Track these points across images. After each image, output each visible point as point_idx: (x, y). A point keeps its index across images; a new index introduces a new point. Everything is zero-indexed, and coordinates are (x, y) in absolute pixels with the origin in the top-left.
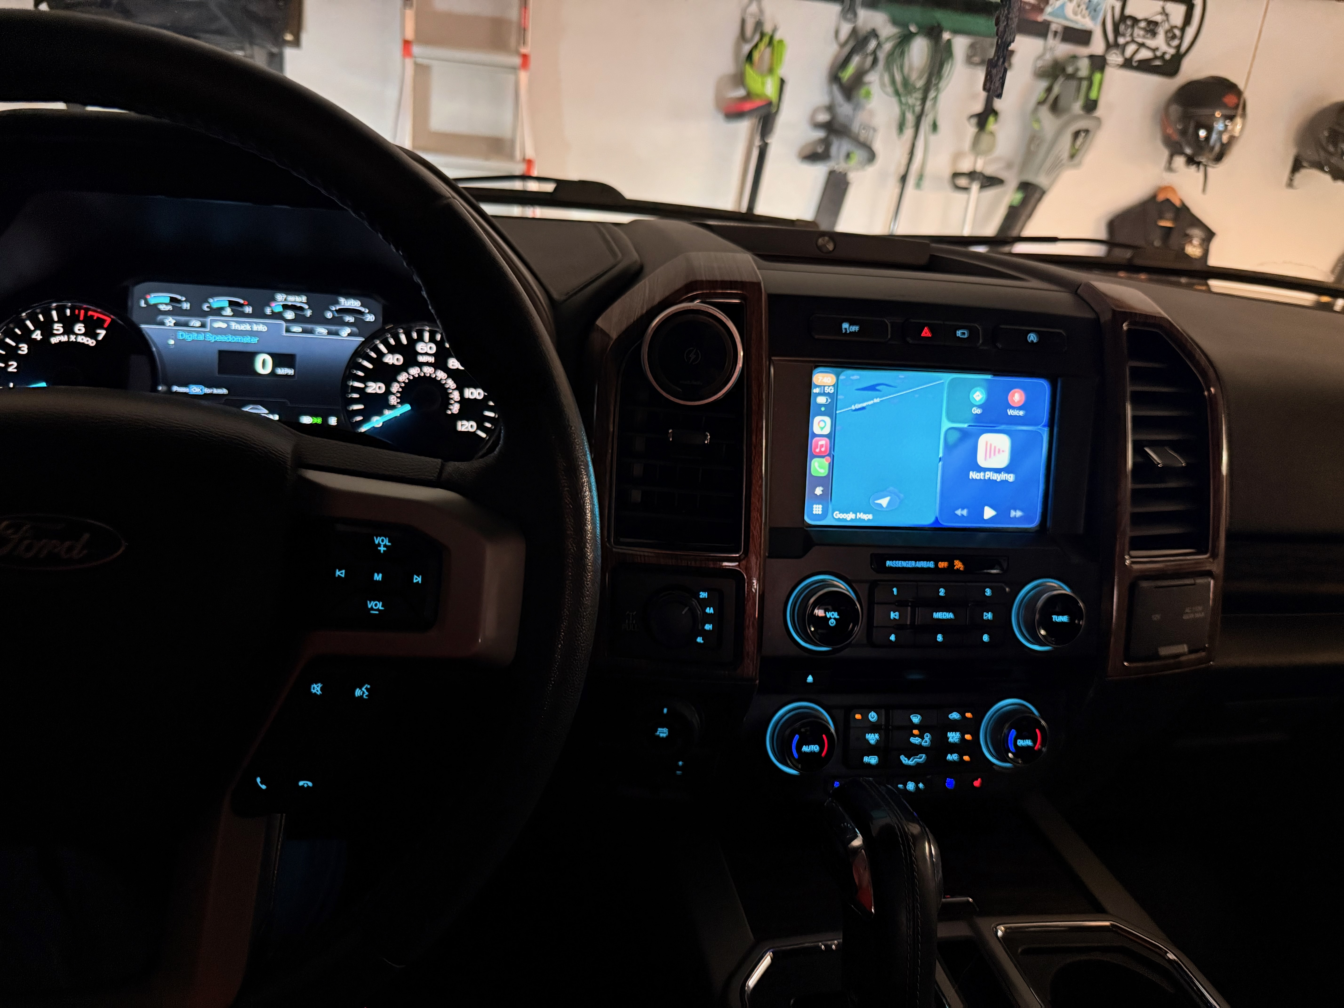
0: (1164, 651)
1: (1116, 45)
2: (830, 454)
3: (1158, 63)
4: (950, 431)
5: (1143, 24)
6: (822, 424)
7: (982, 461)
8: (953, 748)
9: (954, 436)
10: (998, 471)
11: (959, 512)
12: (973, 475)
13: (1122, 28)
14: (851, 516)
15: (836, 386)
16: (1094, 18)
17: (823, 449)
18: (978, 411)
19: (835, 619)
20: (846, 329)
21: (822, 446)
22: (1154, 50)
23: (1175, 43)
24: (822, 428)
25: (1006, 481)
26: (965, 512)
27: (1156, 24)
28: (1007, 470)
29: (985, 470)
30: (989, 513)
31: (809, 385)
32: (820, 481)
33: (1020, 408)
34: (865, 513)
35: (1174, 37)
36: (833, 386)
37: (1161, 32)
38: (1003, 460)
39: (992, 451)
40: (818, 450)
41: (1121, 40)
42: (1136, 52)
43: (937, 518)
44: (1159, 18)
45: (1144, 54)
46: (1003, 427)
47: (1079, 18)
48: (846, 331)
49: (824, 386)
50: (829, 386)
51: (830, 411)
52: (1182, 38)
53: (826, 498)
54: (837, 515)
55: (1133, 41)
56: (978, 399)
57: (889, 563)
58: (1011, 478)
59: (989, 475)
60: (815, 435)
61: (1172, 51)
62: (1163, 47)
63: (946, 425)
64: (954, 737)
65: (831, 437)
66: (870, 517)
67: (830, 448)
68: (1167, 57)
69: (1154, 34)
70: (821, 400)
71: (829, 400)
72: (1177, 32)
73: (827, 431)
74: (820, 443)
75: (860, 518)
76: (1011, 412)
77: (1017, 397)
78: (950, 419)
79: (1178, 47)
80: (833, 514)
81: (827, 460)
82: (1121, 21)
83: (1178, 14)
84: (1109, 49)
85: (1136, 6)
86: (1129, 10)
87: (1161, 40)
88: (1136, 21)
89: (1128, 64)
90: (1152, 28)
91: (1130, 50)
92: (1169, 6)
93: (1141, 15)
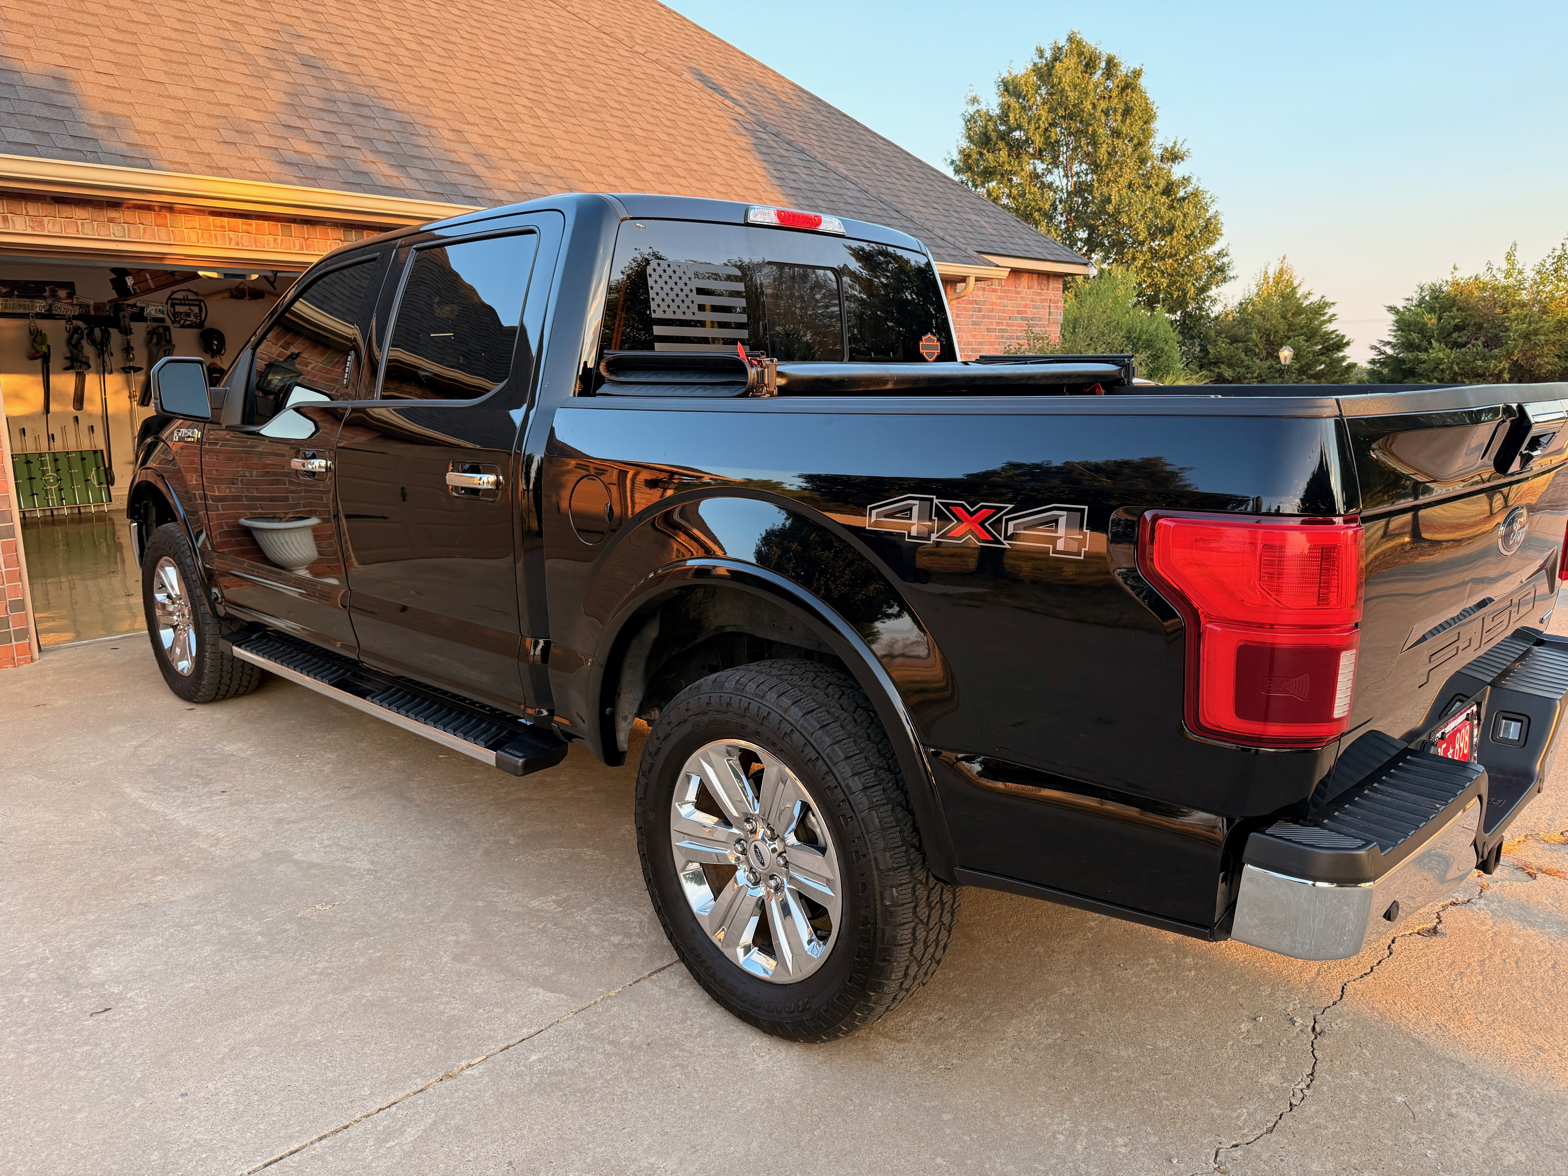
1: (176, 321)
5: (184, 314)
13: (176, 316)
16: (163, 314)
22: (192, 321)
23: (199, 318)
27: (189, 313)
37: (192, 315)
41: (178, 319)
42: (185, 322)
44: (189, 311)
45: (188, 323)
47: (157, 314)
52: (201, 316)
55: (182, 319)
61: (198, 321)
62: (195, 320)
68: (197, 323)
69: (190, 317)
72: (199, 315)
79: (201, 319)
82: (175, 314)
83: (196, 310)
84: (173, 323)
85: (179, 309)
86: (177, 310)
87: (192, 318)
88: (181, 313)
89: (182, 326)
90: (188, 315)
91: (182, 322)
92: (192, 308)
93: (182, 311)
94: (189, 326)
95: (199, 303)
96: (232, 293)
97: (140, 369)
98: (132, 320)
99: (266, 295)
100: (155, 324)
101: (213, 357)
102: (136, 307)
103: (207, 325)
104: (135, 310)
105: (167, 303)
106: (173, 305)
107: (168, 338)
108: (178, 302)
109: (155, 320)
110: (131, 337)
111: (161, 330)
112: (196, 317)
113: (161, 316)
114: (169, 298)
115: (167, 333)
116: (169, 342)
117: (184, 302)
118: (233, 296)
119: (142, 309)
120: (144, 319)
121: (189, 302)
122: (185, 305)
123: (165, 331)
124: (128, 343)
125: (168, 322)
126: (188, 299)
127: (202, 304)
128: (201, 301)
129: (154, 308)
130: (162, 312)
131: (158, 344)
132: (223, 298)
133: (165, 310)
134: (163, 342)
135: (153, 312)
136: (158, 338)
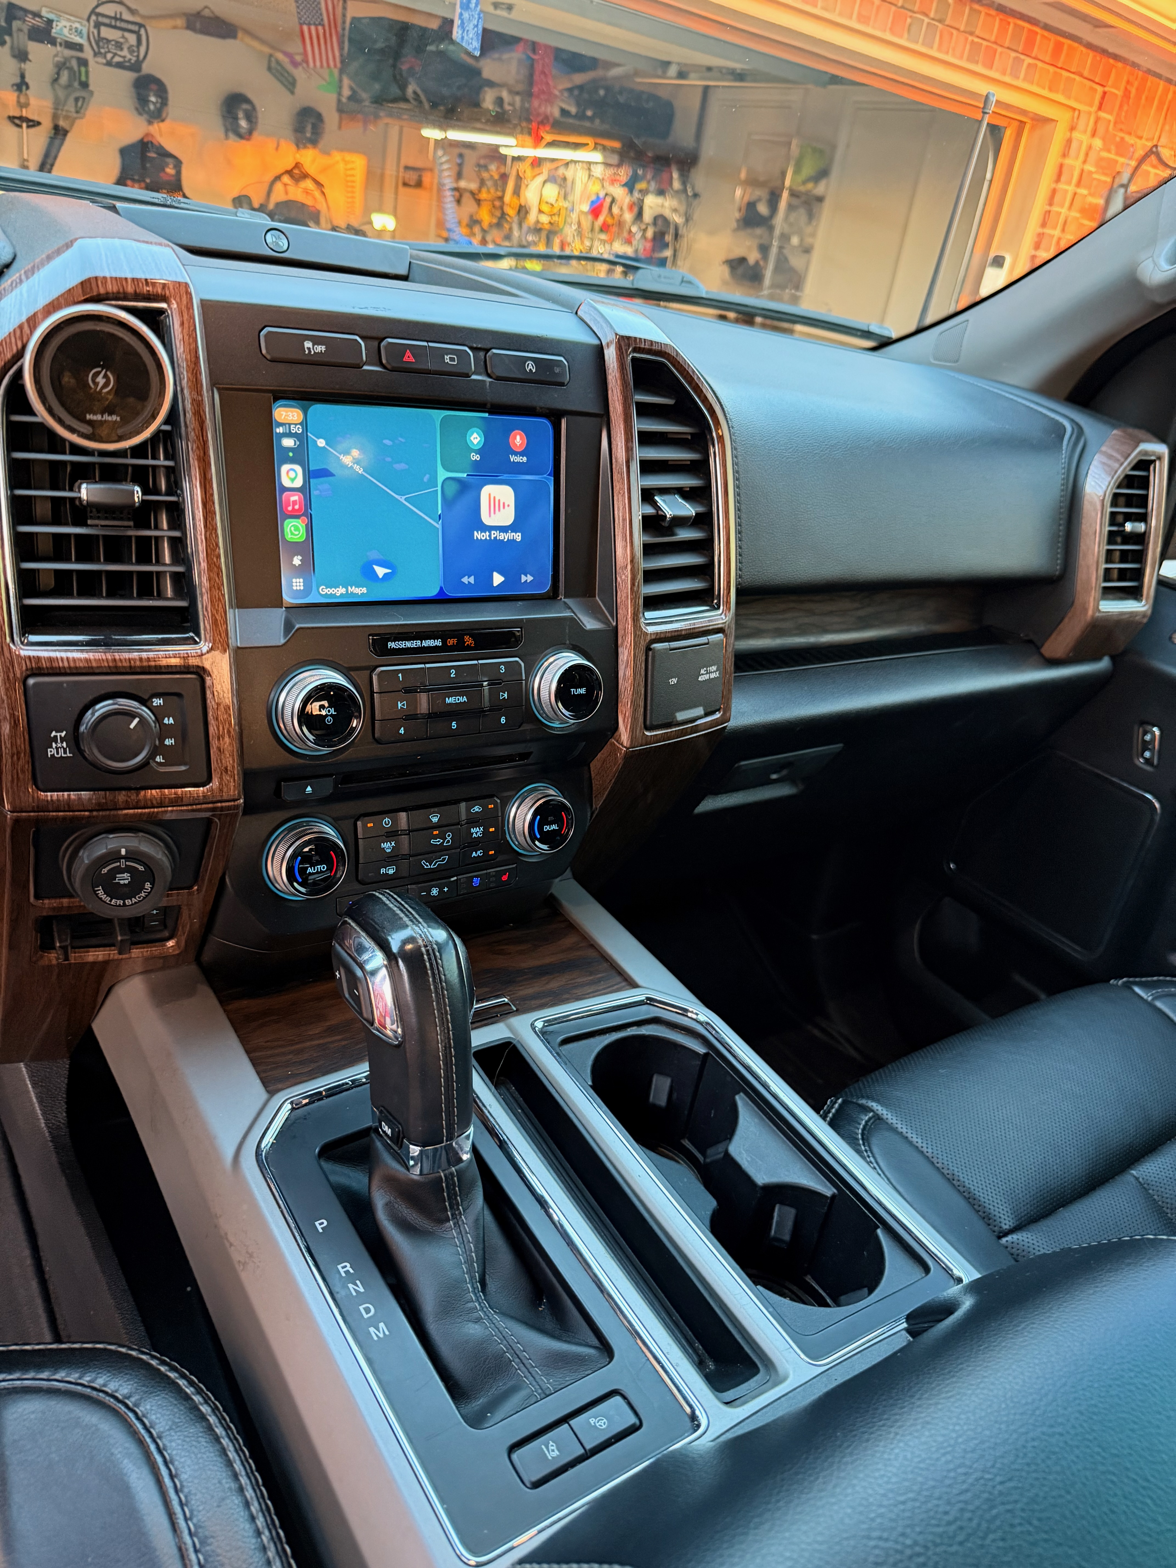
0: (681, 716)
1: (100, 53)
2: (305, 513)
3: (127, 64)
4: (448, 482)
5: (113, 43)
6: (292, 474)
7: (487, 519)
8: (476, 844)
9: (452, 489)
10: (503, 529)
11: (465, 580)
12: (478, 535)
13: (101, 44)
14: (341, 591)
15: (304, 424)
16: (81, 37)
17: (297, 507)
18: (476, 457)
19: (332, 715)
20: (309, 349)
21: (295, 503)
22: (124, 57)
23: (135, 54)
24: (293, 480)
25: (514, 541)
26: (472, 580)
27: (122, 44)
28: (512, 528)
29: (491, 528)
30: (498, 579)
31: (269, 422)
32: (296, 548)
33: (522, 454)
34: (357, 586)
35: (134, 51)
36: (301, 424)
37: (125, 47)
38: (507, 517)
39: (496, 505)
40: (290, 508)
41: (102, 51)
42: (113, 58)
43: (441, 588)
44: (122, 40)
45: (117, 59)
46: (505, 477)
47: (72, 36)
48: (310, 351)
49: (290, 425)
50: (296, 424)
51: (300, 456)
52: (138, 51)
53: (308, 568)
54: (324, 590)
55: (109, 52)
56: (475, 442)
57: (391, 645)
58: (518, 537)
59: (495, 534)
60: (285, 489)
61: (134, 59)
62: (129, 56)
63: (442, 474)
64: (477, 832)
65: (305, 490)
66: (364, 590)
67: (306, 505)
68: (133, 61)
69: (122, 49)
70: (288, 442)
71: (298, 443)
72: (135, 49)
73: (299, 483)
74: (293, 499)
75: (352, 593)
76: (513, 458)
77: (518, 440)
78: (446, 468)
79: (138, 56)
80: (318, 589)
81: (303, 522)
82: (100, 40)
83: (132, 39)
84: (96, 54)
85: (106, 32)
86: (103, 35)
87: (125, 52)
88: (108, 41)
89: (109, 64)
90: (119, 46)
91: (109, 56)
92: (127, 34)
93: (110, 37)
94: (119, 65)
95: (138, 28)
96: (188, 21)
97: (36, 124)
98: (31, 38)
99: (240, 34)
100: (68, 53)
101: (150, 123)
102: (40, 17)
103: (146, 68)
104: (37, 22)
105: (88, 20)
106: (98, 25)
107: (83, 78)
108: (106, 21)
109: (70, 45)
110: (27, 67)
111: (74, 63)
112: (131, 51)
113: (77, 39)
114: (93, 12)
115: (83, 69)
116: (85, 85)
117: (115, 23)
118: (190, 27)
119: (50, 22)
120: (53, 42)
121: (124, 25)
122: (115, 27)
123: (79, 65)
124: (23, 76)
125: (88, 54)
126: (122, 20)
127: (142, 32)
128: (141, 26)
129: (68, 24)
130: (80, 34)
131: (69, 86)
132: (175, 27)
133: (85, 31)
134: (76, 84)
135: (66, 31)
136: (70, 77)
